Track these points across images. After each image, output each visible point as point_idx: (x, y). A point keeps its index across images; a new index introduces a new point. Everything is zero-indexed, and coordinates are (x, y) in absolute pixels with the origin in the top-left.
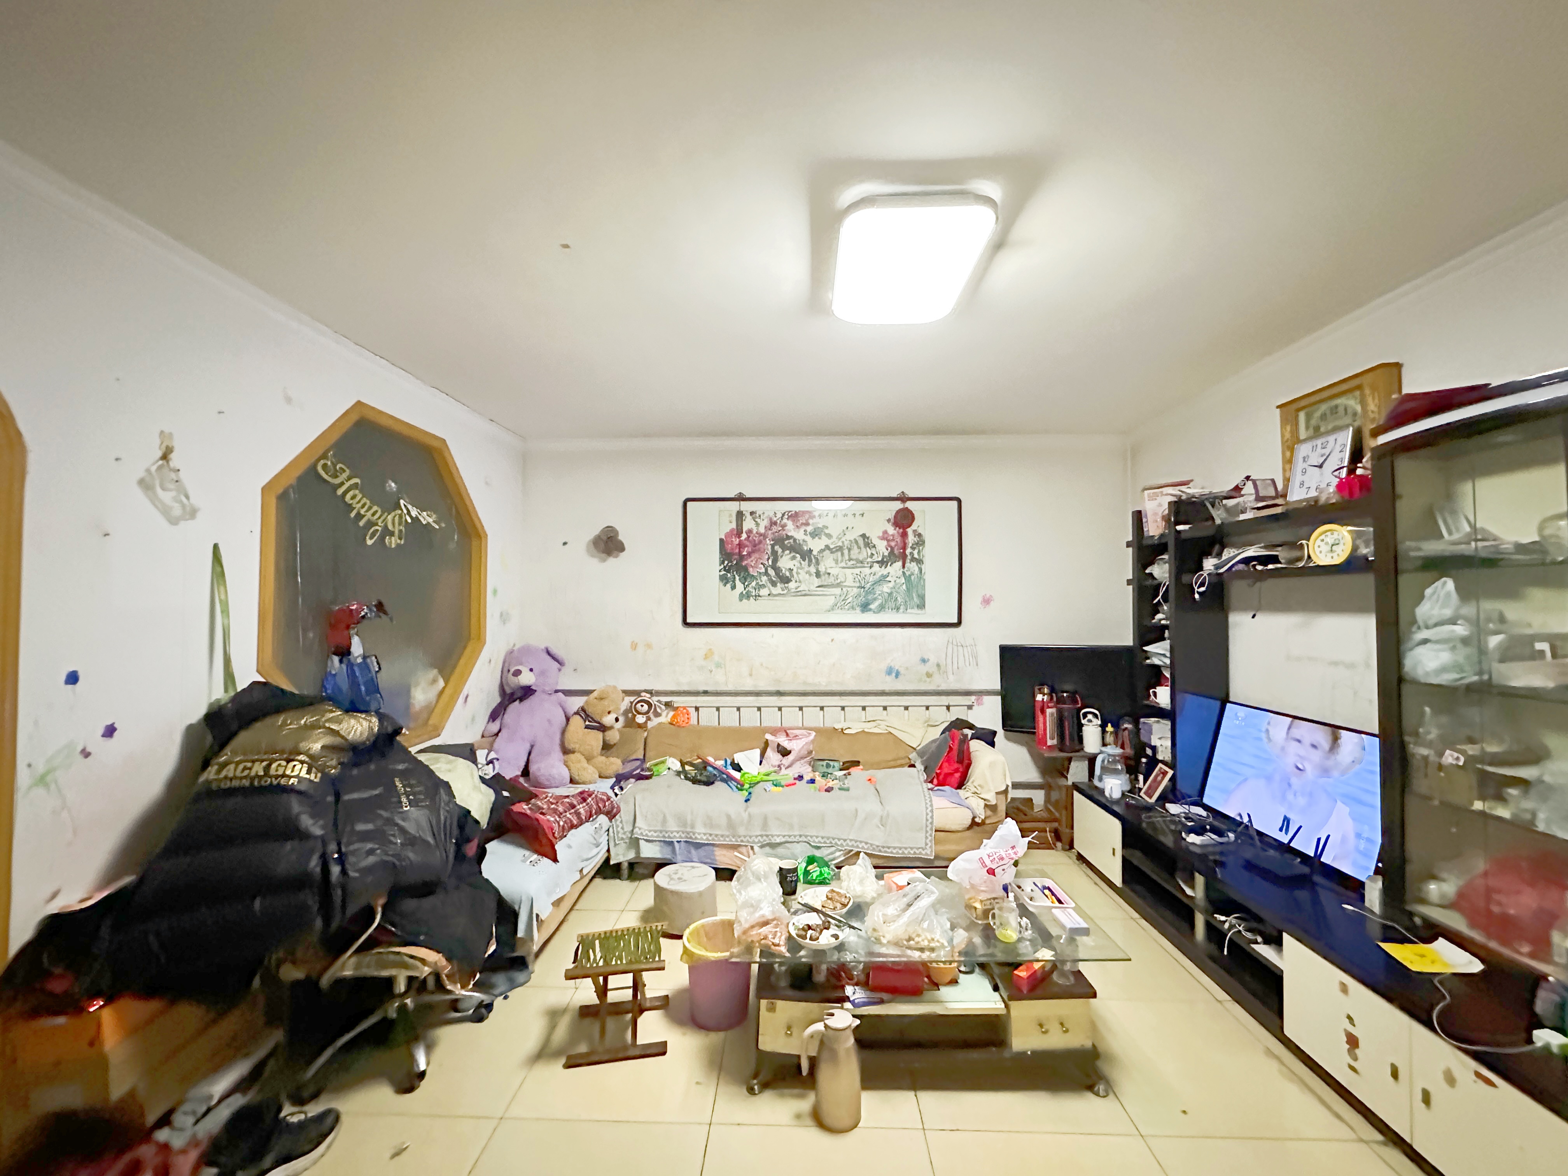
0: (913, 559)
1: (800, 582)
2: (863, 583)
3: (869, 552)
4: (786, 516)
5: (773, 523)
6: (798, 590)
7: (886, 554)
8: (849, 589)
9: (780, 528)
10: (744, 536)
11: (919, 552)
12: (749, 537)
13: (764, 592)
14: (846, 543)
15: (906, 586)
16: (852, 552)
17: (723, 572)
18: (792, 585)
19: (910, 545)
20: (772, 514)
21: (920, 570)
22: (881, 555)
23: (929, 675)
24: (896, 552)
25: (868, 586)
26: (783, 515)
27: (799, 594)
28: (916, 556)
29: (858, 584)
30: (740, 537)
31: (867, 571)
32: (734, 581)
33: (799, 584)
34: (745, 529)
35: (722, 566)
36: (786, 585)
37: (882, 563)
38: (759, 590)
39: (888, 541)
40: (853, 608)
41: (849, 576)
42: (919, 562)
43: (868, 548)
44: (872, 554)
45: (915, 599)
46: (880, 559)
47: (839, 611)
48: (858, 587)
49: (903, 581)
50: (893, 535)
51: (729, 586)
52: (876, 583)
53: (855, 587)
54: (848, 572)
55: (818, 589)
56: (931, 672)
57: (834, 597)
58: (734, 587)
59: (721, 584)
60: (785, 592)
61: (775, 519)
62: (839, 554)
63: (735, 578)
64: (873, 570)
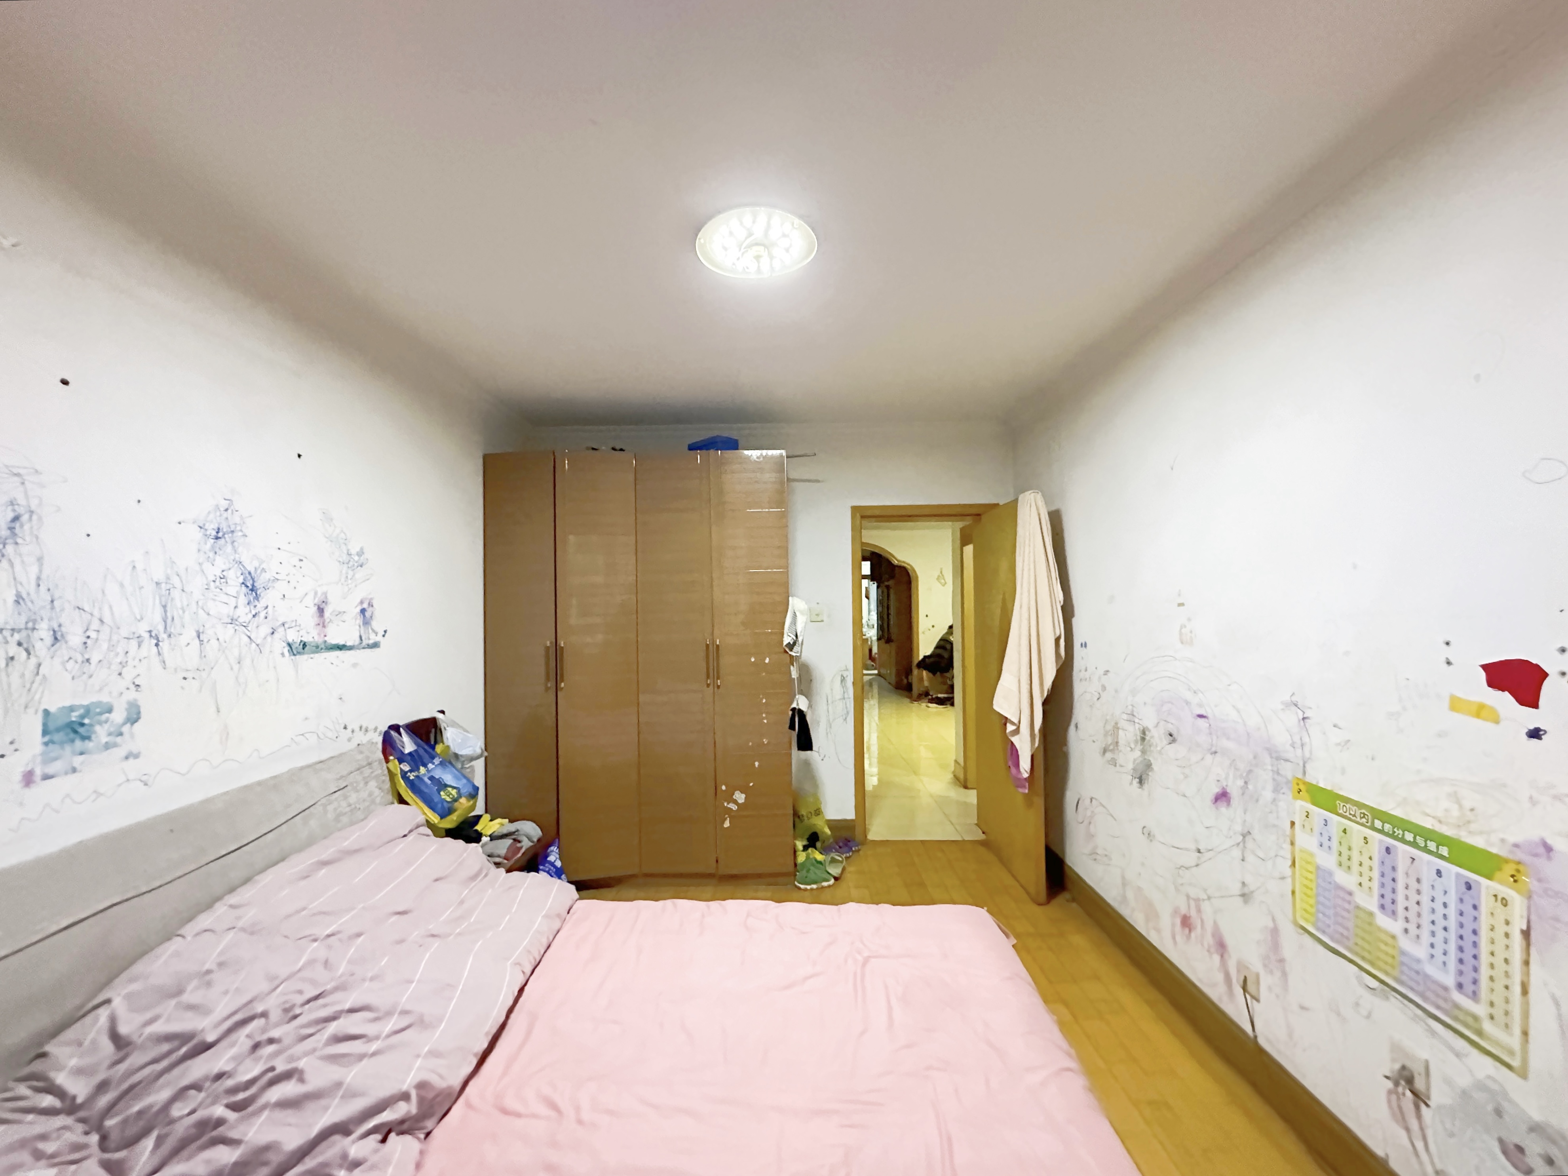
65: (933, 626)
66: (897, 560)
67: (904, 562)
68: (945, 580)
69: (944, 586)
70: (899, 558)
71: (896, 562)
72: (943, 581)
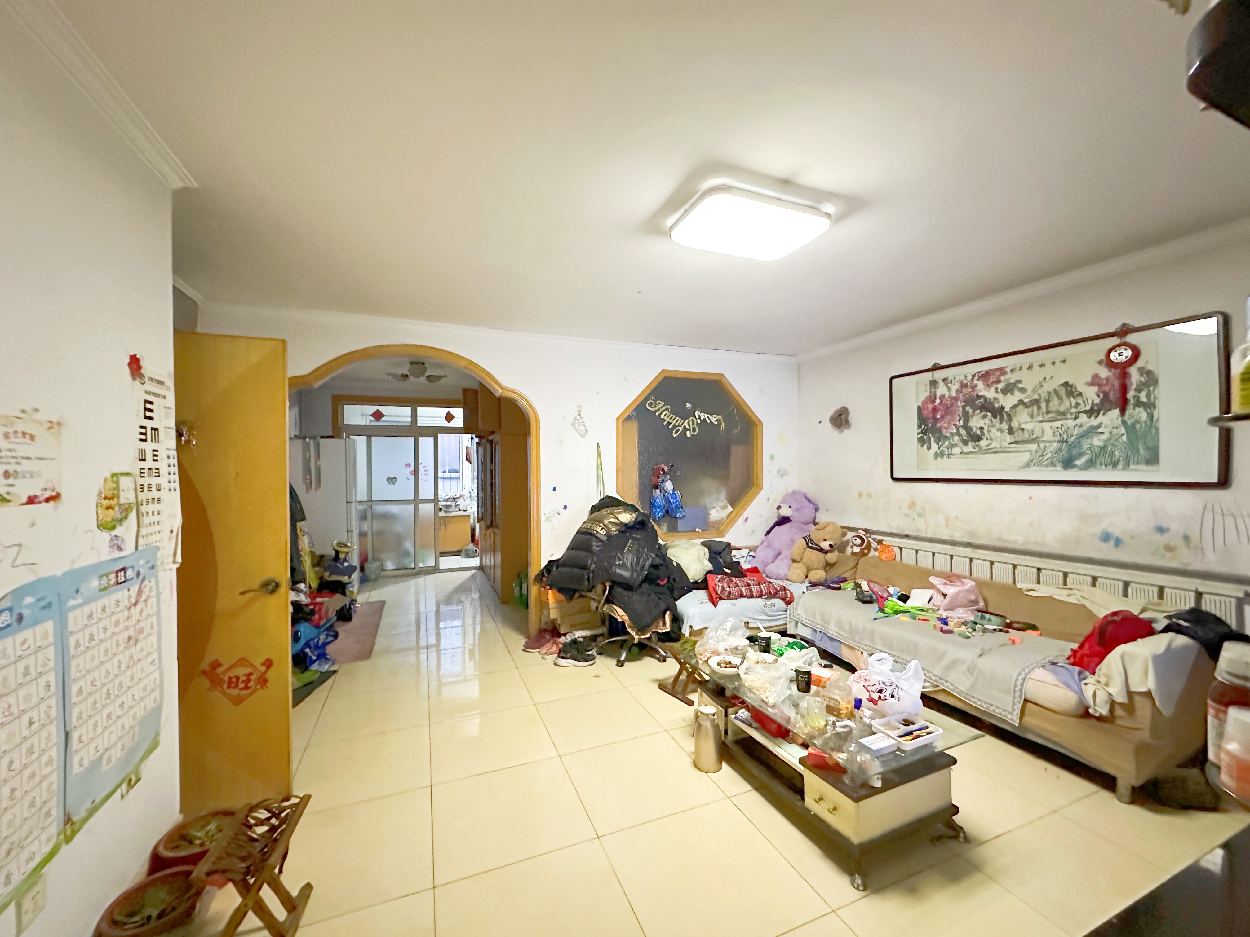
0: (1138, 403)
1: (991, 439)
2: (1065, 437)
3: (1073, 402)
4: (976, 378)
5: (963, 386)
6: (990, 447)
7: (1097, 401)
8: (1047, 444)
9: (971, 390)
10: (938, 401)
11: (1148, 396)
12: (941, 402)
13: (957, 450)
14: (1043, 395)
15: (1128, 437)
16: (1051, 404)
17: (921, 435)
18: (983, 443)
19: (1134, 386)
20: (962, 377)
21: (1151, 417)
22: (1090, 402)
23: (1169, 548)
24: (1112, 396)
25: (1072, 439)
26: (974, 376)
27: (990, 451)
28: (1144, 399)
29: (1059, 438)
30: (934, 402)
31: (1071, 423)
32: (930, 443)
33: (990, 442)
34: (938, 395)
35: (920, 430)
36: (977, 443)
37: (1092, 412)
38: (952, 449)
39: (1099, 386)
40: (1053, 464)
41: (1048, 430)
42: (1150, 406)
43: (1072, 399)
44: (1078, 404)
45: (1142, 452)
46: (1088, 408)
47: (1035, 468)
48: (1059, 442)
49: (1123, 430)
50: (1107, 379)
51: (925, 446)
52: (1081, 436)
53: (1054, 442)
54: (1047, 426)
55: (1011, 445)
56: (1172, 544)
57: (1029, 453)
58: (929, 448)
59: (919, 446)
60: (977, 449)
61: (965, 382)
62: (1035, 408)
63: (930, 438)
64: (1078, 421)
65: (565, 508)
66: (502, 388)
67: (513, 391)
68: (585, 426)
69: (583, 437)
70: (505, 384)
71: (501, 391)
72: (582, 428)
